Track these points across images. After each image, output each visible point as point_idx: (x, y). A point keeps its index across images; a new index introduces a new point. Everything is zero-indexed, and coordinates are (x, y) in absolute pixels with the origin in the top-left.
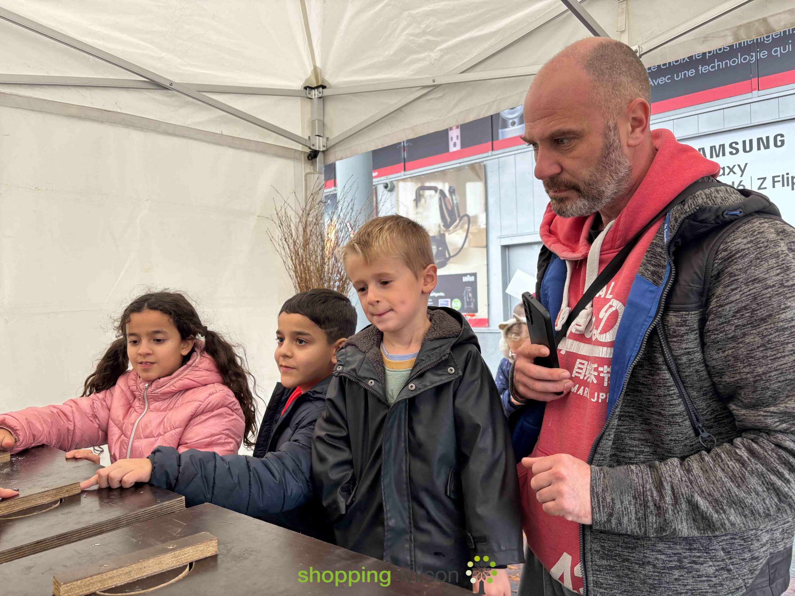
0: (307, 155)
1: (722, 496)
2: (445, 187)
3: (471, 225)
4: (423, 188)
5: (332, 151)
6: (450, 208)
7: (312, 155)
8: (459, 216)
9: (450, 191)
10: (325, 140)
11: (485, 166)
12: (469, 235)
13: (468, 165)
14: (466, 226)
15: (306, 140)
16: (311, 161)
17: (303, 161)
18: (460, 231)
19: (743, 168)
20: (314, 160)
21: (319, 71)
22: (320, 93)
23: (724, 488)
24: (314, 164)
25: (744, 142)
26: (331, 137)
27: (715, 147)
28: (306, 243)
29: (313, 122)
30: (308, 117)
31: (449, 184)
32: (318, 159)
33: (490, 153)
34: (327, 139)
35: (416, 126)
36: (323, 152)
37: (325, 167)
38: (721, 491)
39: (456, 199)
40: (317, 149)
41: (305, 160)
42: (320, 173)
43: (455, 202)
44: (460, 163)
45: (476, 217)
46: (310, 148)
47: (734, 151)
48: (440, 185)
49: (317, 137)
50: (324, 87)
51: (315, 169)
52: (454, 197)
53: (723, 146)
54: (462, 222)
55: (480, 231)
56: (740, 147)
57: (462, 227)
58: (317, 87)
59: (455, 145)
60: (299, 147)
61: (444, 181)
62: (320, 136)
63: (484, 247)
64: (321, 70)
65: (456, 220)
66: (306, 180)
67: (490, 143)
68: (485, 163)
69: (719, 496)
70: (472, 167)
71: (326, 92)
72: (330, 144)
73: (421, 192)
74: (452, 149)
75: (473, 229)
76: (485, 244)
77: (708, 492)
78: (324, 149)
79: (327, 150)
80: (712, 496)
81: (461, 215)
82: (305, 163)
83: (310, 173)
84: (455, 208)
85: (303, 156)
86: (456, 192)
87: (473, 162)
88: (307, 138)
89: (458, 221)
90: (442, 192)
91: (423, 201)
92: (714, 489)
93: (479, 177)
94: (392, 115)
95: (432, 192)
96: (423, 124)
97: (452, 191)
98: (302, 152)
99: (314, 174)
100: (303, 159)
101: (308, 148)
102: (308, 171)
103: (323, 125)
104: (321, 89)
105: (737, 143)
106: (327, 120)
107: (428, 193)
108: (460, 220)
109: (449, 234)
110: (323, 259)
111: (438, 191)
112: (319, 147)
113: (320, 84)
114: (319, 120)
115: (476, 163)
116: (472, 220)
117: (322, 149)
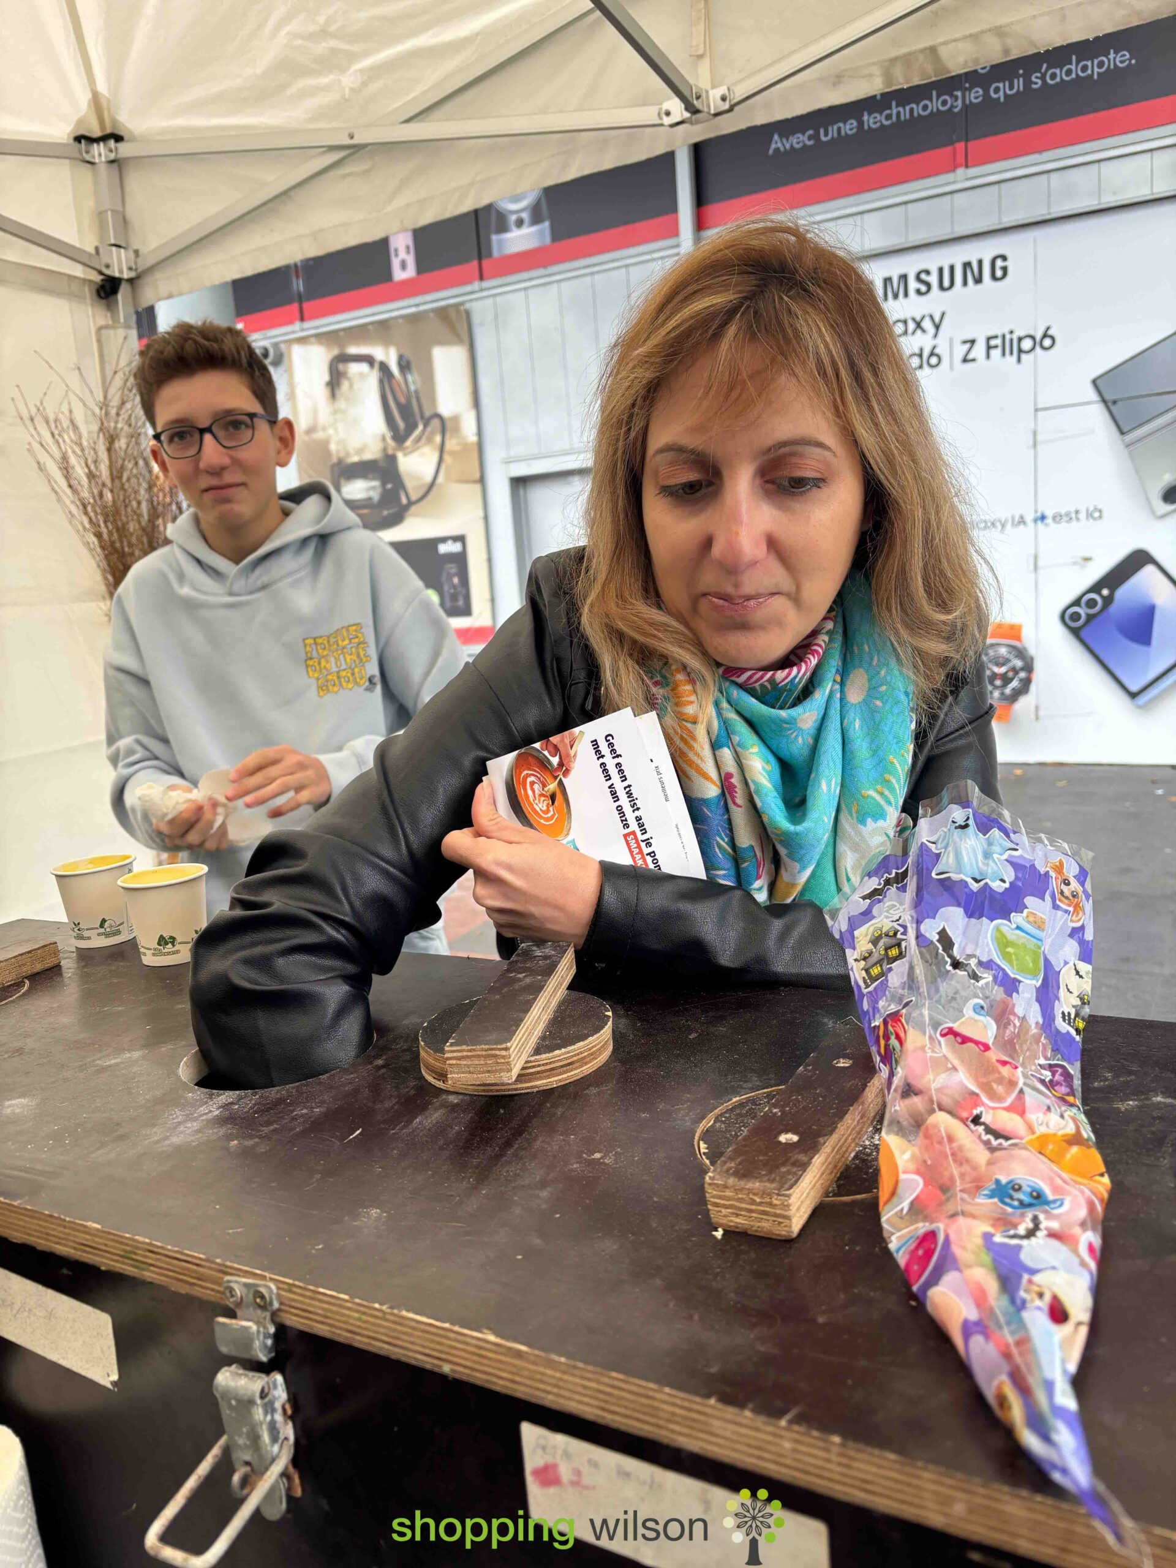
0: (94, 287)
2: (389, 356)
3: (448, 436)
4: (344, 358)
5: (148, 279)
6: (403, 400)
7: (107, 287)
8: (422, 417)
9: (399, 364)
10: (132, 255)
11: (468, 314)
12: (446, 457)
13: (434, 309)
14: (438, 439)
15: (91, 255)
16: (105, 301)
17: (88, 302)
18: (426, 450)
19: (937, 320)
20: (112, 298)
21: (104, 103)
22: (111, 151)
24: (112, 308)
25: (941, 270)
26: (144, 250)
27: (891, 279)
29: (100, 215)
30: (89, 203)
31: (398, 350)
32: (120, 296)
33: (476, 285)
34: (137, 253)
35: (321, 230)
36: (131, 281)
37: (137, 313)
39: (414, 381)
40: (117, 275)
41: (91, 299)
42: (127, 326)
43: (412, 388)
44: (417, 305)
45: (456, 419)
46: (101, 273)
47: (924, 288)
49: (114, 249)
50: (118, 139)
51: (115, 319)
52: (410, 378)
53: (904, 278)
54: (429, 429)
55: (466, 447)
56: (933, 279)
57: (430, 441)
58: (104, 138)
59: (403, 265)
60: (76, 271)
61: (386, 343)
62: (120, 247)
63: (474, 482)
64: (108, 101)
65: (415, 426)
66: (99, 341)
67: (475, 263)
68: (467, 306)
70: (442, 313)
71: (124, 150)
72: (144, 263)
73: (341, 367)
74: (399, 275)
75: (451, 444)
76: (477, 475)
78: (132, 274)
79: (138, 277)
81: (427, 414)
82: (92, 306)
83: (106, 327)
84: (414, 401)
85: (86, 288)
86: (413, 367)
87: (445, 303)
88: (92, 251)
89: (421, 427)
90: (384, 368)
91: (345, 385)
93: (457, 335)
94: (270, 205)
95: (364, 367)
96: (335, 226)
97: (405, 365)
98: (83, 280)
99: (115, 328)
100: (87, 297)
101: (94, 272)
102: (102, 322)
103: (124, 222)
104: (112, 143)
105: (928, 272)
106: (131, 210)
107: (354, 368)
108: (425, 426)
109: (405, 455)
111: (377, 366)
112: (121, 271)
113: (108, 131)
114: (113, 211)
115: (449, 306)
116: (448, 426)
117: (125, 276)
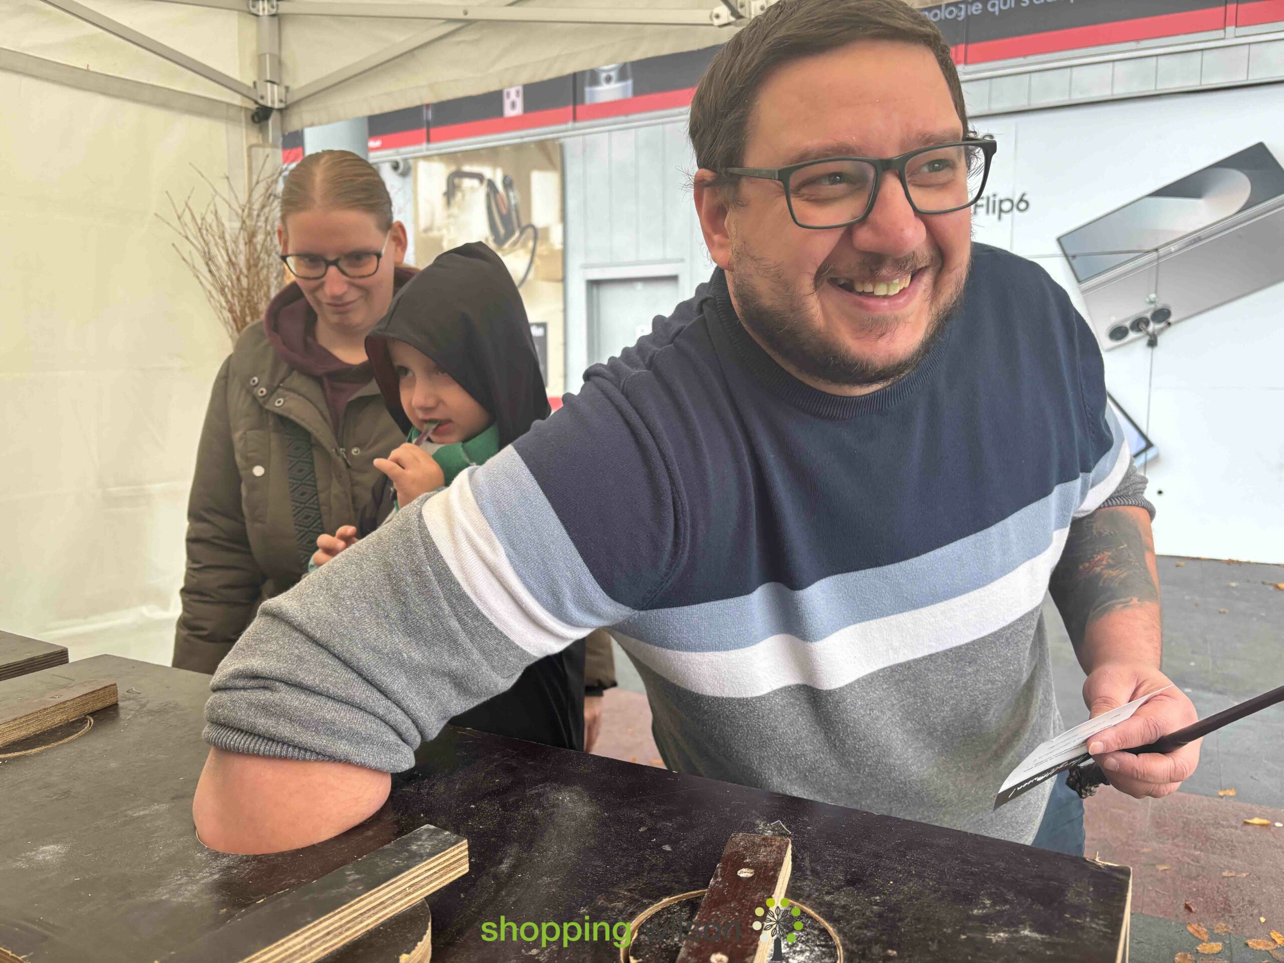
0: (250, 114)
2: (497, 176)
3: (539, 243)
4: (460, 174)
5: (295, 110)
6: (504, 211)
7: (261, 114)
8: (519, 226)
9: (504, 183)
10: (283, 90)
11: (561, 147)
12: (535, 259)
13: (536, 142)
14: (531, 244)
15: (249, 88)
16: (258, 125)
17: (243, 124)
18: (521, 253)
20: (263, 123)
22: (273, 7)
24: (263, 130)
29: (260, 57)
30: (252, 47)
31: (504, 171)
33: (570, 125)
34: (287, 88)
35: (437, 83)
39: (514, 197)
40: (269, 104)
41: (247, 124)
42: (274, 146)
43: (513, 202)
44: (522, 137)
45: (546, 230)
46: (256, 102)
48: (487, 172)
49: (269, 85)
51: (265, 139)
52: (511, 194)
54: (524, 236)
55: (552, 252)
57: (524, 246)
59: (513, 105)
60: (237, 100)
61: (495, 164)
62: (274, 83)
65: (514, 233)
66: (249, 156)
67: (571, 108)
68: (562, 140)
70: (542, 145)
71: (284, 7)
72: (291, 99)
73: (456, 181)
74: (509, 112)
75: (541, 249)
76: (560, 276)
78: (282, 105)
79: (287, 108)
81: (524, 224)
82: (247, 128)
83: (257, 145)
84: (514, 213)
85: (243, 114)
86: (515, 185)
87: (544, 137)
88: (251, 85)
89: (517, 234)
90: (491, 184)
91: (459, 195)
93: (552, 163)
94: (397, 60)
95: (475, 182)
96: (447, 81)
98: (241, 107)
99: (264, 147)
100: (243, 121)
101: (252, 103)
102: (254, 140)
103: (279, 63)
106: (286, 55)
107: (467, 183)
108: (522, 233)
111: (485, 183)
112: (273, 102)
114: (271, 54)
115: (547, 140)
116: (540, 235)
117: (277, 105)
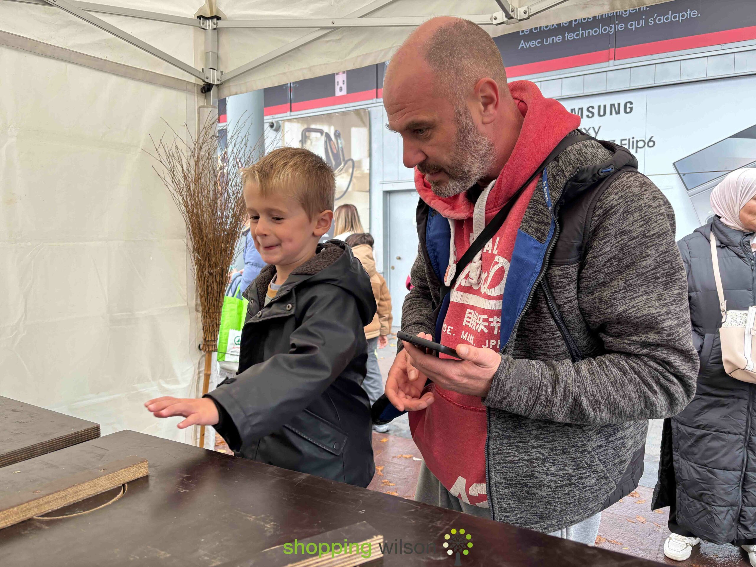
0: (200, 88)
1: (602, 397)
2: (331, 130)
3: (355, 170)
4: (309, 130)
5: (226, 85)
6: (335, 152)
7: (206, 88)
8: (344, 160)
9: (335, 134)
10: (220, 74)
11: (369, 112)
12: (353, 179)
13: (353, 110)
14: (350, 170)
15: (200, 72)
16: (204, 94)
17: (196, 94)
18: (344, 175)
19: (596, 131)
20: (208, 93)
23: (606, 391)
24: (207, 98)
25: (599, 107)
26: (226, 71)
27: (574, 109)
28: (198, 178)
29: (207, 54)
30: (202, 48)
31: (335, 128)
32: (211, 92)
33: (375, 100)
34: (222, 72)
35: (314, 66)
36: (217, 85)
37: (219, 101)
38: (603, 393)
40: (211, 83)
41: (198, 93)
42: (214, 107)
43: (340, 146)
44: (346, 108)
45: (360, 162)
46: (204, 81)
47: (590, 115)
48: (326, 128)
49: (211, 70)
50: (219, 18)
51: (208, 103)
52: (339, 141)
53: (581, 109)
54: (346, 166)
55: (363, 176)
56: (596, 111)
57: (347, 171)
58: (212, 18)
59: (341, 89)
60: (192, 79)
61: (330, 125)
62: (214, 69)
63: (366, 191)
65: (341, 164)
66: (199, 113)
67: (375, 90)
68: (369, 109)
69: (600, 397)
70: (357, 112)
72: (225, 78)
73: (307, 133)
74: (338, 93)
75: (356, 173)
76: (368, 189)
77: (591, 392)
78: (219, 83)
79: (221, 84)
80: (594, 396)
81: (346, 159)
82: (198, 96)
83: (203, 107)
84: (341, 152)
85: (196, 88)
86: (341, 136)
87: (358, 108)
88: (201, 70)
89: (343, 164)
90: (328, 135)
91: (309, 141)
92: (596, 391)
93: (363, 122)
94: (289, 53)
95: (318, 134)
96: (320, 65)
97: (338, 135)
98: (195, 84)
99: (207, 107)
100: (196, 92)
101: (201, 81)
102: (201, 104)
103: (217, 58)
104: (215, 20)
105: (593, 108)
106: (221, 52)
107: (313, 135)
108: (345, 165)
110: (215, 194)
111: (324, 134)
113: (214, 14)
114: (212, 52)
115: (361, 109)
116: (356, 165)
117: (216, 83)
